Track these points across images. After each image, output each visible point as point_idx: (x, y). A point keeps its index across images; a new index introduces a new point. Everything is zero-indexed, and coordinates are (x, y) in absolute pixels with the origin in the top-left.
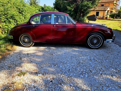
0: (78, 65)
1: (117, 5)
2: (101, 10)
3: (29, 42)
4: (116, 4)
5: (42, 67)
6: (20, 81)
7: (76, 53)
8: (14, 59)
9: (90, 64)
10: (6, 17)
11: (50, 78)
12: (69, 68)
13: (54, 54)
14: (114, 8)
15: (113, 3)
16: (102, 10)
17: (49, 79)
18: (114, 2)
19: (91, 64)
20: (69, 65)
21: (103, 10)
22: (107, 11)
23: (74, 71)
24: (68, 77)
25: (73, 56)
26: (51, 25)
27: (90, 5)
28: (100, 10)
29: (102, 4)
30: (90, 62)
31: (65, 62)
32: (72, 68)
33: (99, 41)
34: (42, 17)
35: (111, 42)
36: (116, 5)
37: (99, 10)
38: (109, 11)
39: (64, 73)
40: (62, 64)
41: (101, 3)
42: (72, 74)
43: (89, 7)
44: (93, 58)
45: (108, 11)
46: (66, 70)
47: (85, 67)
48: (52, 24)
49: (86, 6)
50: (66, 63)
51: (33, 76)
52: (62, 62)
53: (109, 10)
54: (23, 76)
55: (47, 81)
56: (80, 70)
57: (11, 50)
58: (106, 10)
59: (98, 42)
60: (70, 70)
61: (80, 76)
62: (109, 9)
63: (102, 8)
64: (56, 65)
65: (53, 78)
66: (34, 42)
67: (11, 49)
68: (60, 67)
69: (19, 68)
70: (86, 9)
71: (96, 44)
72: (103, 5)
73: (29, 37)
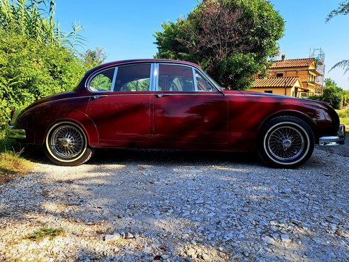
0: (246, 209)
1: (319, 75)
2: (276, 87)
3: (77, 149)
4: (314, 71)
5: (121, 216)
6: (34, 256)
7: (230, 178)
8: (20, 196)
9: (286, 205)
10: (11, 82)
11: (150, 248)
12: (215, 216)
13: (158, 180)
14: (312, 83)
15: (308, 70)
16: (279, 87)
17: (148, 250)
18: (310, 68)
19: (290, 204)
20: (213, 209)
21: (282, 87)
22: (293, 89)
23: (236, 226)
24: (218, 245)
25: (222, 185)
26: (150, 92)
27: (251, 62)
28: (273, 87)
29: (279, 71)
30: (287, 200)
31: (197, 202)
32: (228, 217)
33: (298, 142)
34: (119, 82)
35: (334, 143)
36: (314, 75)
37: (271, 87)
38: (299, 90)
39: (203, 232)
40: (189, 206)
41: (275, 71)
42: (231, 235)
43: (249, 67)
44: (289, 190)
45: (296, 89)
46: (207, 223)
47: (272, 214)
48: (153, 92)
49: (241, 65)
50: (204, 204)
51: (86, 243)
52: (188, 201)
53: (299, 86)
54: (50, 240)
55: (142, 257)
56: (259, 222)
57: (13, 173)
58: (291, 87)
59: (296, 145)
60: (219, 222)
61: (263, 238)
62: (297, 84)
63: (279, 82)
64: (169, 209)
65: (162, 248)
66: (91, 148)
67: (16, 170)
68: (184, 215)
69: (35, 217)
70: (242, 72)
71: (291, 151)
72: (280, 75)
73: (78, 133)
